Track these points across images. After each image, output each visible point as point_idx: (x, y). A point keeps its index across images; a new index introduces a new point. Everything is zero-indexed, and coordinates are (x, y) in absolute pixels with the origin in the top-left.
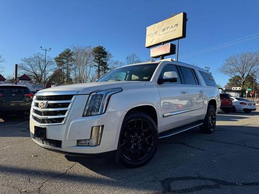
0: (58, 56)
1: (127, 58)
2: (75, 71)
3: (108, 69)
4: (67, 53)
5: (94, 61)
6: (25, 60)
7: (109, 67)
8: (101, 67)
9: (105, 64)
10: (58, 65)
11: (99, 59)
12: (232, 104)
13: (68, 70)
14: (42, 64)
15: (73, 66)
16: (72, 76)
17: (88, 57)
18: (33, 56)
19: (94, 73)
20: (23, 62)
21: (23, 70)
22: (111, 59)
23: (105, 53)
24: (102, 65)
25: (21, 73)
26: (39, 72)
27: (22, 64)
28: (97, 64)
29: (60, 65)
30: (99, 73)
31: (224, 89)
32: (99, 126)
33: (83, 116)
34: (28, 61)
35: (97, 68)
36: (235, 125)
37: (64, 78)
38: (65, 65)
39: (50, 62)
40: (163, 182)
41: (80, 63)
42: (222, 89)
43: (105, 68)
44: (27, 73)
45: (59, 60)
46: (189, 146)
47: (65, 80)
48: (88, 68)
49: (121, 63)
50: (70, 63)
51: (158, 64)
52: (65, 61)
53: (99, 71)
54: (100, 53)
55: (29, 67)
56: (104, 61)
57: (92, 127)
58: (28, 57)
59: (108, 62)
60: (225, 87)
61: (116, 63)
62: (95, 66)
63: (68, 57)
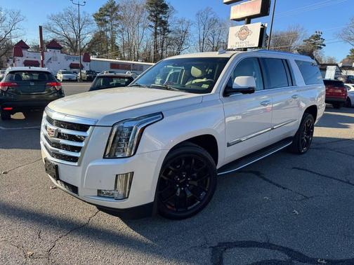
0: (98, 12)
1: (198, 14)
2: (123, 35)
3: (169, 32)
4: (111, 7)
5: (149, 19)
6: (53, 18)
7: (170, 28)
8: (158, 28)
9: (165, 23)
10: (99, 25)
11: (156, 16)
12: (346, 95)
13: (113, 33)
14: (76, 24)
15: (120, 27)
16: (118, 42)
17: (140, 13)
18: (63, 12)
19: (149, 37)
20: (50, 21)
21: (52, 33)
22: (174, 16)
23: (165, 6)
24: (160, 25)
25: (48, 37)
26: (72, 35)
27: (49, 25)
28: (153, 24)
29: (101, 25)
30: (156, 38)
31: (340, 65)
32: (127, 174)
33: (104, 158)
34: (57, 19)
35: (154, 30)
36: (342, 137)
37: (107, 45)
38: (108, 26)
39: (87, 21)
40: (214, 249)
41: (129, 23)
42: (337, 65)
43: (165, 29)
44: (58, 37)
45: (100, 18)
46: (265, 179)
47: (109, 48)
48: (141, 29)
49: (188, 22)
50: (115, 22)
51: (228, 59)
52: (108, 18)
53: (156, 34)
54: (157, 6)
55: (59, 28)
56: (163, 19)
57: (117, 176)
58: (56, 13)
59: (169, 21)
60: (343, 62)
61: (181, 22)
62: (150, 26)
63: (112, 12)
